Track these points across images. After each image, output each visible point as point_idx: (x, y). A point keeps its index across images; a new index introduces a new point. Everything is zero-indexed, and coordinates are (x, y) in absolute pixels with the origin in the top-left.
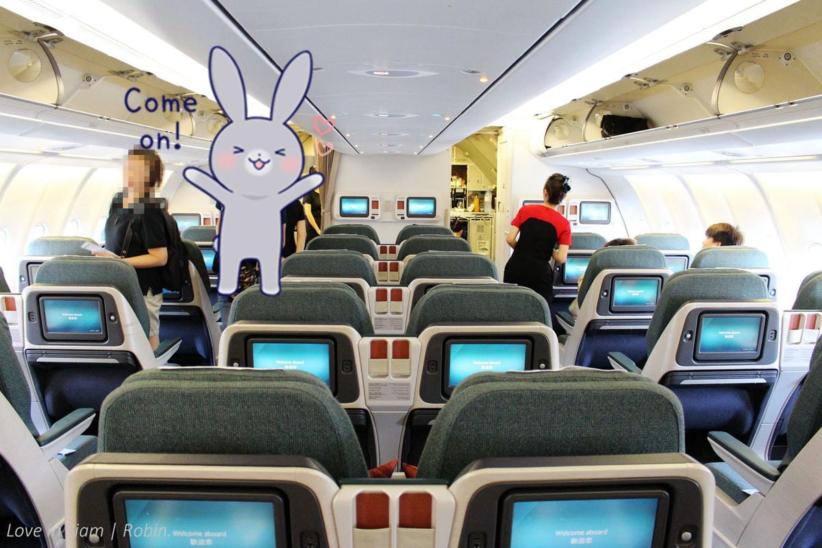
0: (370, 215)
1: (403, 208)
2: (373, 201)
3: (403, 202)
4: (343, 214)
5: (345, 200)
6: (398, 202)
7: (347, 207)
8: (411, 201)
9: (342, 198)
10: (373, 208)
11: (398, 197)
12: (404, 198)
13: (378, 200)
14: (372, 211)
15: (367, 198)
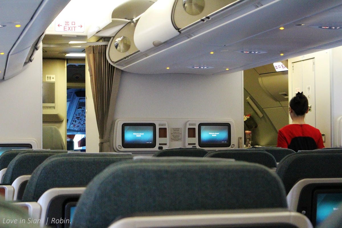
0: (157, 145)
1: (194, 136)
2: (160, 129)
3: (194, 129)
4: (126, 144)
5: (128, 127)
6: (189, 129)
7: (131, 136)
8: (203, 127)
9: (124, 125)
10: (160, 137)
11: (188, 124)
12: (195, 125)
13: (166, 127)
14: (159, 140)
15: (153, 125)
